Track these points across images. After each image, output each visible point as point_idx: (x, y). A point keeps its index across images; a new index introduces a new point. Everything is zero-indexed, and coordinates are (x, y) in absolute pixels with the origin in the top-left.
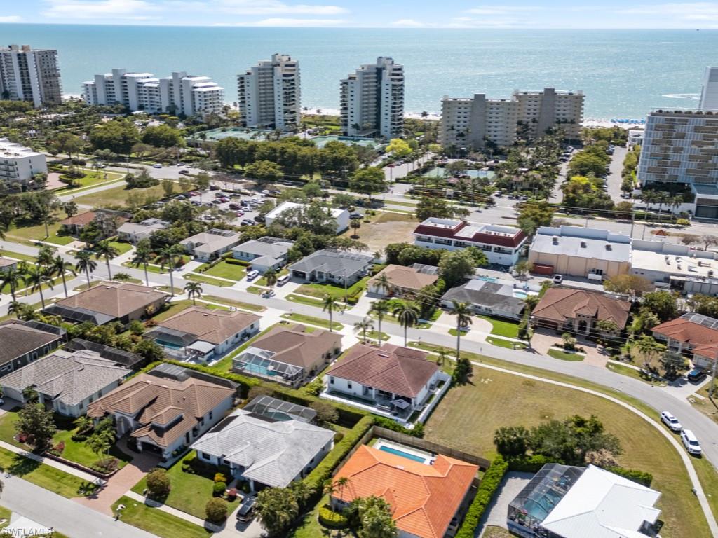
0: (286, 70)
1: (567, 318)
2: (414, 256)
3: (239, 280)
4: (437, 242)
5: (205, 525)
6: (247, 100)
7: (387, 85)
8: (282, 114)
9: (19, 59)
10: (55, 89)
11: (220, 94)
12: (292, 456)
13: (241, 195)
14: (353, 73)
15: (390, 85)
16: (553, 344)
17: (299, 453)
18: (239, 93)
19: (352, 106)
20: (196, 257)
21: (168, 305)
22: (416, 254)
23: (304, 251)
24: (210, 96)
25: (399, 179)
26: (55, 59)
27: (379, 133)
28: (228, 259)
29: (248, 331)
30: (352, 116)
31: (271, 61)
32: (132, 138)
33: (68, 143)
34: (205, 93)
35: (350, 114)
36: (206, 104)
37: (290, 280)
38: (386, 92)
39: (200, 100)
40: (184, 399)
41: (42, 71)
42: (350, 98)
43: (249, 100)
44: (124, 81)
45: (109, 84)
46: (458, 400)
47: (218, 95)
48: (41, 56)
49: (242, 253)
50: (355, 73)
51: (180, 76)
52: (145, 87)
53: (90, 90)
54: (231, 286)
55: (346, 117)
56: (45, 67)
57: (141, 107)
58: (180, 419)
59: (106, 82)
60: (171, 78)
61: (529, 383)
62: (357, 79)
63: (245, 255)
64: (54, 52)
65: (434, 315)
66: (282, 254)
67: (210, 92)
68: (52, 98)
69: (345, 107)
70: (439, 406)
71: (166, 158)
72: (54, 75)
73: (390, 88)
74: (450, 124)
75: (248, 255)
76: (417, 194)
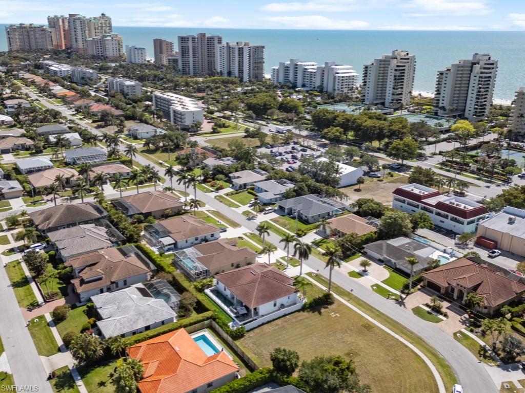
0: (401, 62)
1: (449, 284)
2: (371, 210)
3: (244, 205)
4: (409, 204)
5: (62, 346)
6: (367, 83)
7: (475, 76)
8: (391, 95)
9: (239, 51)
10: (260, 71)
11: (355, 79)
12: (131, 320)
13: (308, 150)
14: (449, 66)
15: (478, 77)
16: (425, 303)
17: (138, 320)
18: (363, 78)
19: (444, 92)
20: (233, 185)
21: (183, 211)
22: (373, 209)
23: (298, 193)
24: (347, 79)
25: (442, 152)
26: (262, 52)
27: (464, 115)
28: (249, 190)
29: (207, 238)
30: (443, 100)
31: (391, 55)
32: (270, 105)
33: (231, 105)
34: (343, 77)
35: (441, 98)
36: (342, 85)
37: (275, 211)
38: (474, 82)
39: (339, 82)
40: (111, 268)
41: (253, 59)
42: (443, 85)
43: (369, 83)
44: (296, 67)
45: (287, 68)
46: (296, 322)
47: (353, 79)
48: (254, 50)
49: (259, 188)
50: (450, 66)
51: (329, 65)
52: (308, 72)
53: (276, 73)
54: (237, 208)
55: (438, 100)
56: (256, 56)
57: (304, 86)
58: (100, 279)
59: (285, 67)
60: (324, 66)
61: (368, 327)
62: (451, 71)
63: (260, 189)
64: (263, 47)
65: (351, 258)
66: (282, 192)
67: (347, 77)
68: (256, 77)
69: (438, 92)
70: (276, 321)
71: (285, 120)
72: (260, 62)
73: (477, 79)
74: (521, 112)
75: (261, 189)
76: (447, 166)
